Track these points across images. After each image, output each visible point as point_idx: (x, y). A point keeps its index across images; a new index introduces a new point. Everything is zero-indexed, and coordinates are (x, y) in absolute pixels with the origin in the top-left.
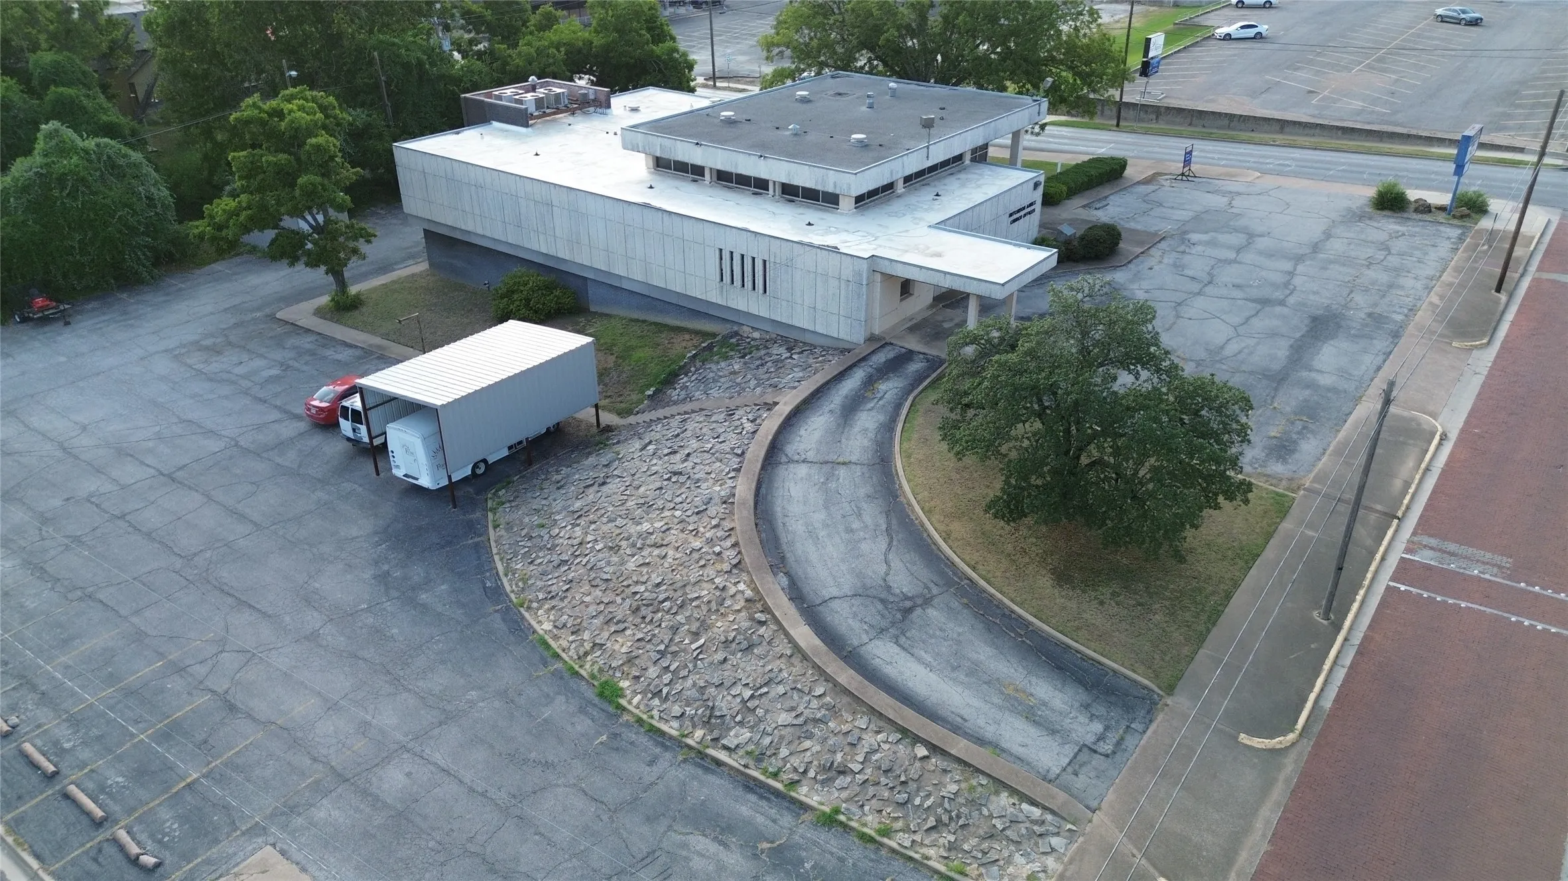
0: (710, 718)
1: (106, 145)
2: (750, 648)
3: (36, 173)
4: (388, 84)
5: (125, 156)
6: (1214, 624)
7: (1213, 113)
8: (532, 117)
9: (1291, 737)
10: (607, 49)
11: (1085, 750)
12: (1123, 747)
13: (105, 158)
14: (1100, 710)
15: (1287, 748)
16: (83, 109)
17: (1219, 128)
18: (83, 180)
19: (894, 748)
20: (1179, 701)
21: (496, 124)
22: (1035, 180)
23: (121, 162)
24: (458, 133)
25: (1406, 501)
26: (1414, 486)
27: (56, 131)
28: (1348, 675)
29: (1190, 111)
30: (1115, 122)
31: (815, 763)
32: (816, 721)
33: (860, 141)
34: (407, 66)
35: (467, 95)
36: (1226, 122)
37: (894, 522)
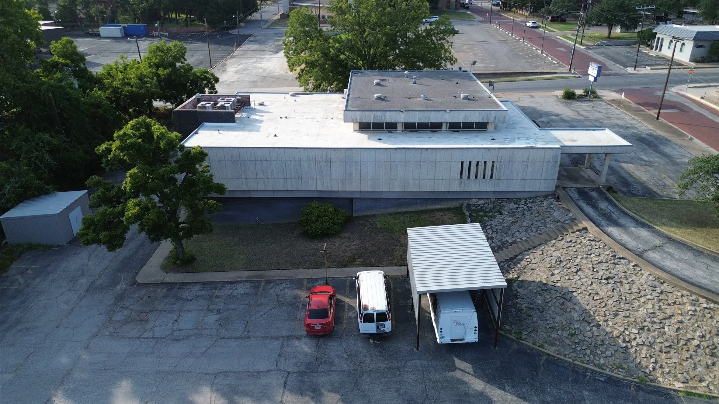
21: (206, 124)
33: (467, 97)
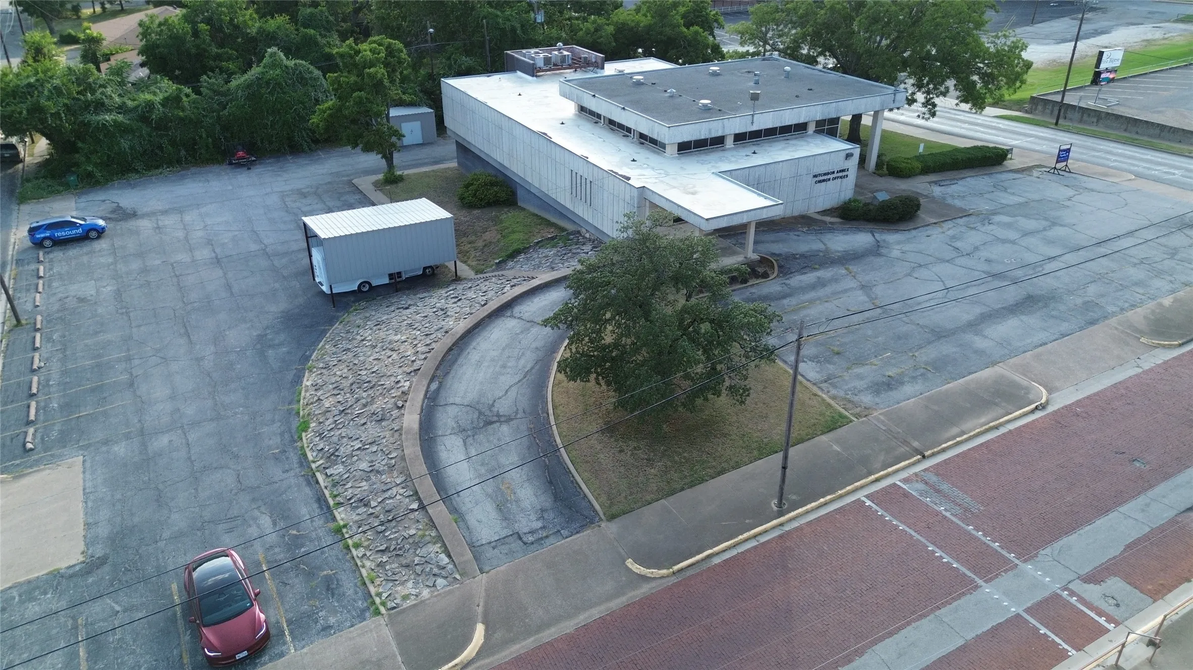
0: (331, 455)
1: (301, 65)
2: (382, 420)
3: (257, 78)
4: (490, 42)
5: (311, 73)
6: (691, 487)
7: (1147, 122)
8: (541, 70)
9: (664, 572)
10: (649, 28)
11: (516, 536)
12: (543, 542)
13: (298, 72)
14: (550, 515)
15: (655, 578)
16: (316, 44)
17: (1150, 136)
18: (279, 84)
19: (403, 499)
20: (611, 529)
21: (519, 73)
22: (848, 152)
23: (307, 76)
24: (488, 76)
25: (944, 446)
26: (965, 436)
27: (275, 53)
28: (755, 547)
29: (1126, 118)
30: (1055, 121)
31: (358, 496)
32: (378, 472)
33: (705, 105)
34: (503, 30)
35: (508, 52)
36: (1157, 131)
37: (537, 367)
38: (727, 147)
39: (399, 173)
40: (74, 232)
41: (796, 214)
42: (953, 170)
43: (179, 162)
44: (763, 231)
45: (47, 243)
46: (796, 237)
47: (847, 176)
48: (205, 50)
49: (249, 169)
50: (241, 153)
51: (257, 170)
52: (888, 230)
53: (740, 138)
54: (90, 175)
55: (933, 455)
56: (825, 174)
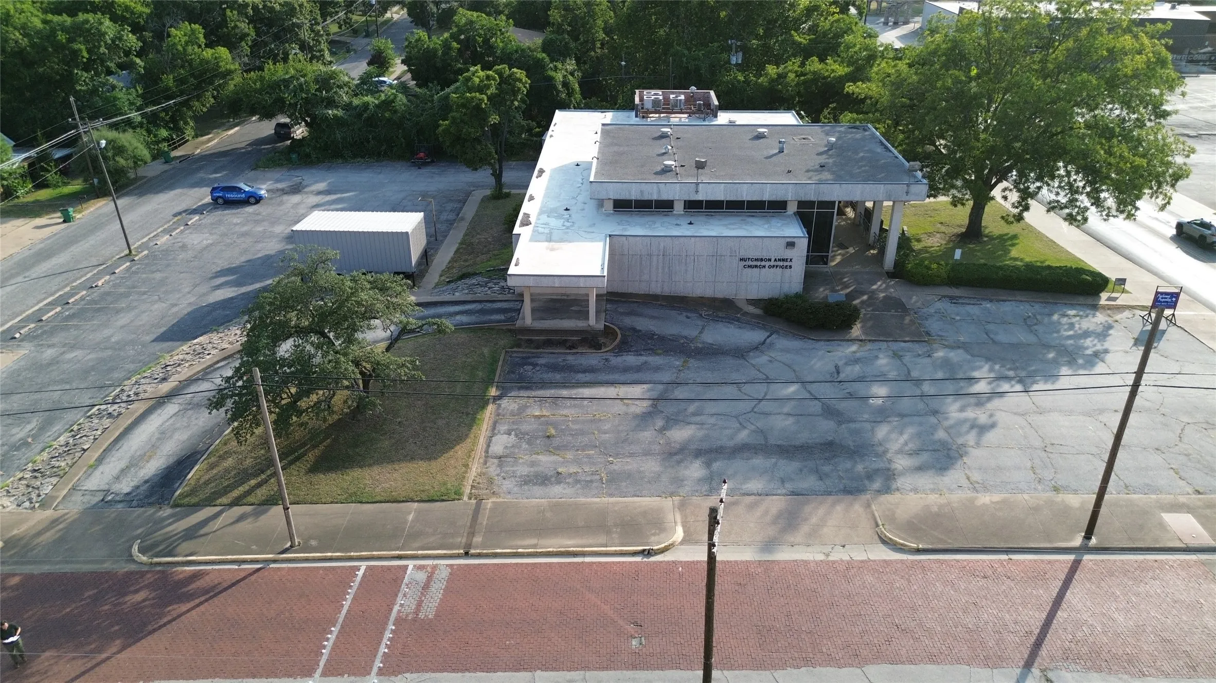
15: (134, 561)
20: (164, 513)
22: (789, 240)
25: (499, 551)
33: (667, 166)
35: (637, 91)
38: (675, 212)
39: (505, 190)
40: (239, 196)
41: (720, 295)
42: (1005, 288)
43: (379, 154)
44: (661, 305)
45: (220, 201)
46: (685, 319)
47: (791, 267)
48: (450, 65)
49: (420, 168)
50: (422, 155)
51: (425, 171)
52: (794, 335)
53: (693, 206)
54: (308, 156)
55: (479, 556)
56: (756, 260)
